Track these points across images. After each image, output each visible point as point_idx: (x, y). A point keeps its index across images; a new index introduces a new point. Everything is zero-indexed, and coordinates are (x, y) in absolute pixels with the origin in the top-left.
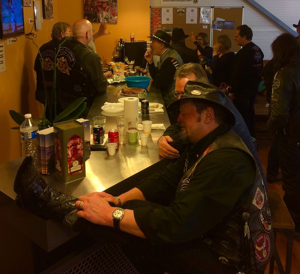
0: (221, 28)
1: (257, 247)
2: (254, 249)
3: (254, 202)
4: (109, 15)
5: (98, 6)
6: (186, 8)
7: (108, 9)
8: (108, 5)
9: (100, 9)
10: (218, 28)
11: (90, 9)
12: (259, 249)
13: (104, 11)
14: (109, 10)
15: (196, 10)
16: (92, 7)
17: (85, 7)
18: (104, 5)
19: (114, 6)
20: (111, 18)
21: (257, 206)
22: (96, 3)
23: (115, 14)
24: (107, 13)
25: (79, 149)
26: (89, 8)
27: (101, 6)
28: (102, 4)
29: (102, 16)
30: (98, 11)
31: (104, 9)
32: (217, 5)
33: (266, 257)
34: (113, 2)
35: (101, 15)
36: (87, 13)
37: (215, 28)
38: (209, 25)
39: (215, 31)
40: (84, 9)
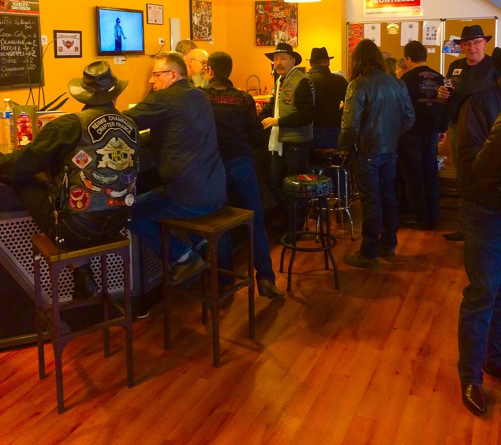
0: (457, 52)
1: (72, 196)
3: (74, 160)
5: (274, 24)
6: (401, 23)
10: (452, 52)
11: (263, 28)
12: (75, 199)
15: (416, 26)
16: (266, 26)
17: (257, 26)
19: (293, 24)
21: (77, 165)
22: (270, 20)
23: (294, 34)
29: (278, 37)
32: (450, 16)
33: (81, 208)
34: (291, 17)
35: (276, 36)
36: (260, 34)
37: (447, 52)
38: (437, 48)
39: (447, 57)
40: (256, 29)
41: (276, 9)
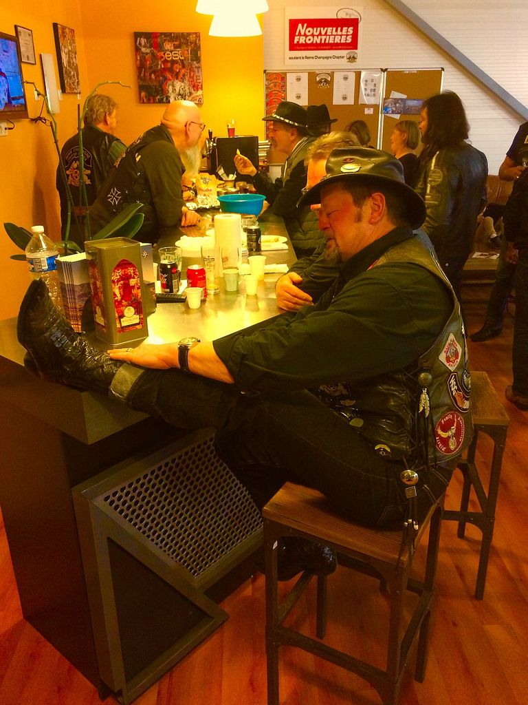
0: (398, 113)
1: (440, 432)
2: (435, 434)
3: (442, 357)
4: (187, 88)
5: (165, 69)
6: (333, 73)
7: (184, 75)
8: (184, 66)
9: (169, 75)
10: (393, 113)
11: (150, 75)
12: (444, 435)
13: (177, 79)
14: (187, 78)
15: (352, 76)
16: (154, 72)
17: (140, 72)
18: (177, 67)
19: (196, 70)
20: (191, 93)
21: (447, 365)
22: (160, 63)
23: (198, 85)
24: (183, 84)
25: (133, 287)
26: (147, 74)
27: (171, 70)
28: (172, 65)
29: (174, 90)
30: (166, 79)
31: (177, 76)
32: (393, 66)
33: (455, 449)
34: (192, 60)
35: (170, 89)
36: (144, 84)
37: (387, 113)
38: (376, 107)
39: (387, 119)
40: (139, 77)
41: (168, 46)
